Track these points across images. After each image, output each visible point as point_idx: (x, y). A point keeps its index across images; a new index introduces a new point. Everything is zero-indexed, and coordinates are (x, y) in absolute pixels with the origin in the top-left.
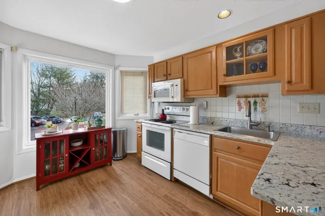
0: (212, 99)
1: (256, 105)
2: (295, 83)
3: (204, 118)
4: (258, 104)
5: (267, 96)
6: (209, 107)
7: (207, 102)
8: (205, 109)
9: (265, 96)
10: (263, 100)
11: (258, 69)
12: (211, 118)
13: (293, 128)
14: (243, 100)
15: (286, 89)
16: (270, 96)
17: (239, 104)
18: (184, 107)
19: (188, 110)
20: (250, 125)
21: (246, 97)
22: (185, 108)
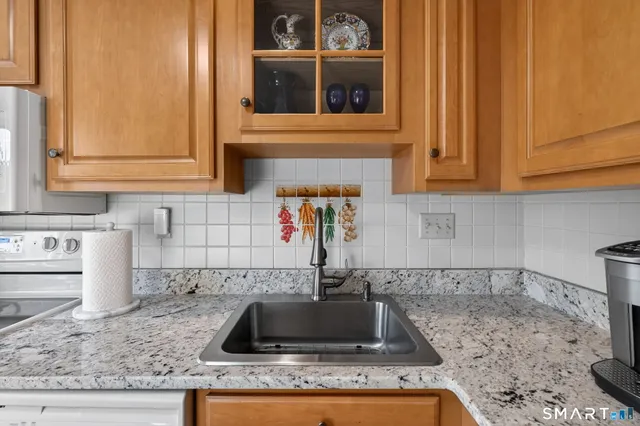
0: (189, 198)
1: (331, 221)
2: (447, 157)
3: (155, 273)
4: (336, 218)
5: (357, 194)
6: (177, 230)
7: (170, 211)
8: (161, 237)
9: (353, 193)
10: (349, 205)
11: (348, 105)
12: (186, 271)
13: (413, 280)
14: (294, 205)
15: (427, 174)
16: (364, 192)
17: (285, 216)
18: (55, 234)
19: (75, 245)
20: (321, 284)
21: (306, 194)
22: (62, 237)
